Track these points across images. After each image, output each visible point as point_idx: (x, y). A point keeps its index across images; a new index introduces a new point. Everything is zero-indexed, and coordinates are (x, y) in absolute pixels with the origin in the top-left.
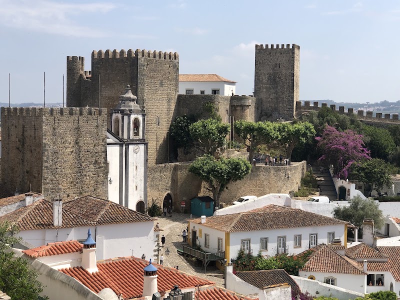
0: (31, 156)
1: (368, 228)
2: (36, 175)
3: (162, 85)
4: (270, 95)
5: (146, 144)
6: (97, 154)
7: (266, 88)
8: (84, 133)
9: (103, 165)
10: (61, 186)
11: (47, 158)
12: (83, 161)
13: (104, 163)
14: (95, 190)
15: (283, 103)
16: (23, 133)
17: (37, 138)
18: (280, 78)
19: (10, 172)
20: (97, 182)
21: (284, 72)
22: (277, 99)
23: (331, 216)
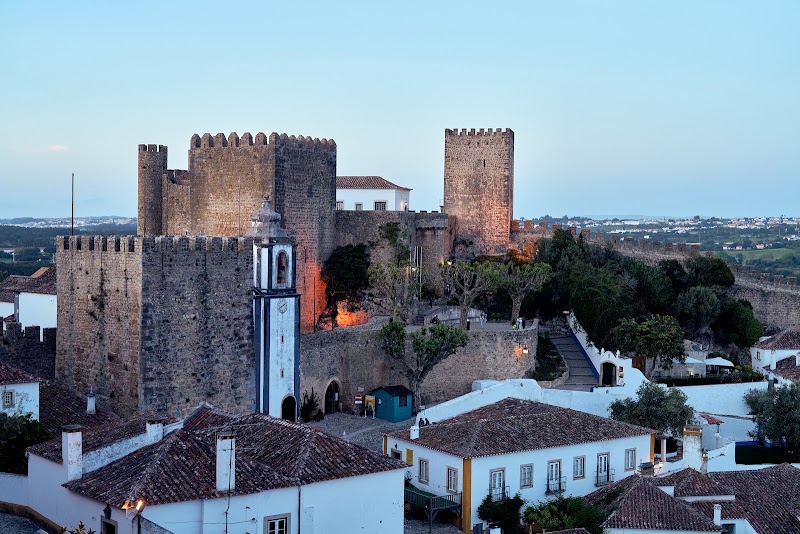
0: (118, 329)
1: (692, 440)
2: (129, 364)
3: (310, 194)
4: (469, 210)
5: (298, 297)
6: (236, 322)
7: (463, 199)
8: (214, 283)
9: (246, 341)
10: (174, 384)
11: (151, 332)
12: (213, 334)
13: (249, 338)
14: (233, 387)
15: (490, 225)
16: (102, 284)
17: (130, 294)
18: (485, 183)
19: (75, 356)
20: (236, 372)
21: (492, 173)
22: (481, 216)
23: (606, 414)
